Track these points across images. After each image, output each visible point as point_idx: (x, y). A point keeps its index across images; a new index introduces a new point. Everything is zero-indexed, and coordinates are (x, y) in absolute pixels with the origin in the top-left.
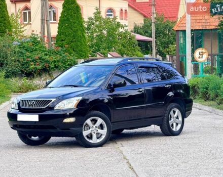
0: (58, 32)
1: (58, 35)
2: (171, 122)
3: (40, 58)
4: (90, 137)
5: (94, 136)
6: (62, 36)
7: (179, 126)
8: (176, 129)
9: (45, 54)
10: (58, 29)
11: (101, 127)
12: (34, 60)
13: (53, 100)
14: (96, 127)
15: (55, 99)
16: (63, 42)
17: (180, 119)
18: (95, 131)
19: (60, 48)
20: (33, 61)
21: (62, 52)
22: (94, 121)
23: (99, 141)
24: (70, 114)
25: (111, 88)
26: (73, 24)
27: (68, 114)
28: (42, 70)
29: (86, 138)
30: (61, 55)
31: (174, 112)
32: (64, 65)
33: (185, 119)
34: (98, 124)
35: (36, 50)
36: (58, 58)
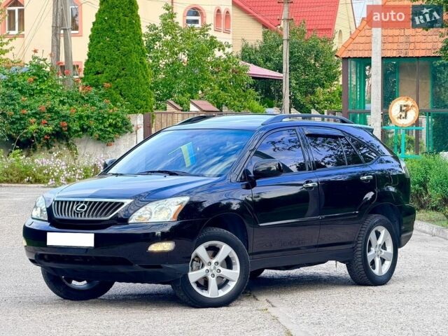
0: (89, 55)
1: (88, 61)
2: (370, 255)
3: (50, 110)
4: (204, 284)
5: (213, 283)
6: (97, 62)
7: (388, 264)
8: (380, 270)
9: (60, 101)
10: (89, 48)
11: (228, 263)
12: (36, 113)
13: (127, 202)
14: (217, 263)
15: (131, 201)
16: (99, 76)
17: (390, 249)
18: (214, 272)
19: (93, 89)
20: (34, 115)
21: (96, 98)
22: (214, 251)
23: (222, 293)
24: (162, 233)
25: (249, 178)
26: (121, 38)
27: (158, 233)
28: (53, 134)
29: (195, 287)
30: (94, 104)
31: (378, 234)
32: (101, 127)
33: (399, 250)
34: (221, 257)
35: (41, 92)
36: (87, 110)
